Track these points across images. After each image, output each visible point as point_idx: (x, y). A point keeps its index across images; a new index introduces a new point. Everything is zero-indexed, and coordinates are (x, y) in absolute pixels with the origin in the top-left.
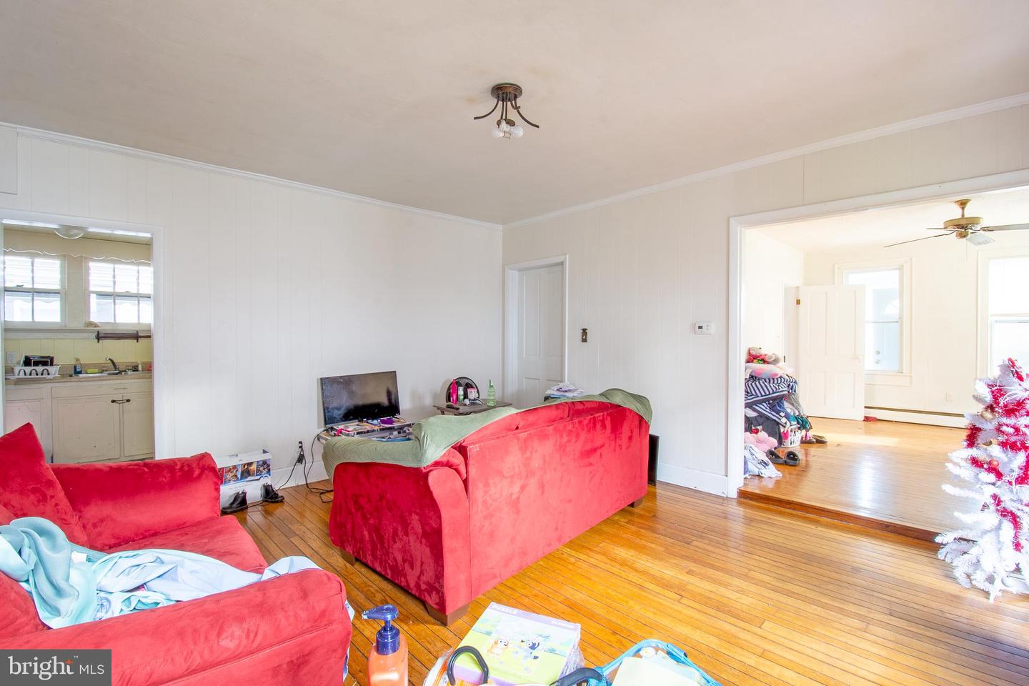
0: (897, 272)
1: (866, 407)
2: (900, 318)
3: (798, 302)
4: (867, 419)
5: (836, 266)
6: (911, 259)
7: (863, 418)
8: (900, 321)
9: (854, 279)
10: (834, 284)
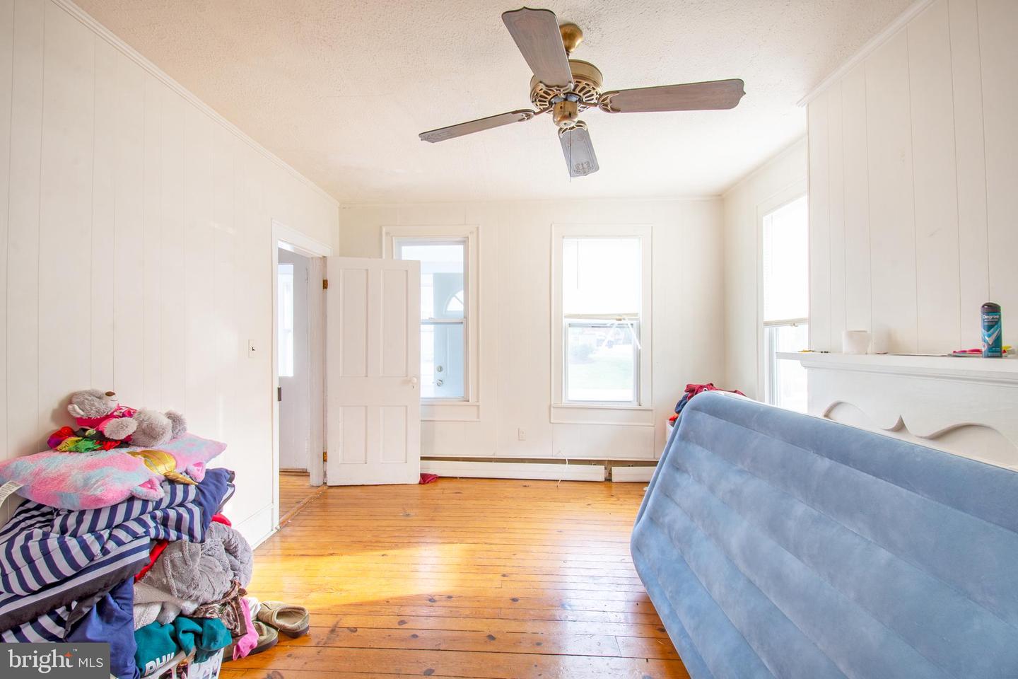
0: (460, 248)
1: (423, 458)
2: (465, 317)
3: (325, 284)
4: (426, 479)
5: (384, 230)
6: (478, 228)
7: (417, 479)
8: (464, 322)
9: (409, 253)
10: (381, 257)
